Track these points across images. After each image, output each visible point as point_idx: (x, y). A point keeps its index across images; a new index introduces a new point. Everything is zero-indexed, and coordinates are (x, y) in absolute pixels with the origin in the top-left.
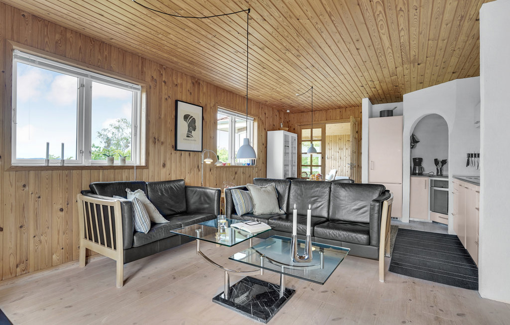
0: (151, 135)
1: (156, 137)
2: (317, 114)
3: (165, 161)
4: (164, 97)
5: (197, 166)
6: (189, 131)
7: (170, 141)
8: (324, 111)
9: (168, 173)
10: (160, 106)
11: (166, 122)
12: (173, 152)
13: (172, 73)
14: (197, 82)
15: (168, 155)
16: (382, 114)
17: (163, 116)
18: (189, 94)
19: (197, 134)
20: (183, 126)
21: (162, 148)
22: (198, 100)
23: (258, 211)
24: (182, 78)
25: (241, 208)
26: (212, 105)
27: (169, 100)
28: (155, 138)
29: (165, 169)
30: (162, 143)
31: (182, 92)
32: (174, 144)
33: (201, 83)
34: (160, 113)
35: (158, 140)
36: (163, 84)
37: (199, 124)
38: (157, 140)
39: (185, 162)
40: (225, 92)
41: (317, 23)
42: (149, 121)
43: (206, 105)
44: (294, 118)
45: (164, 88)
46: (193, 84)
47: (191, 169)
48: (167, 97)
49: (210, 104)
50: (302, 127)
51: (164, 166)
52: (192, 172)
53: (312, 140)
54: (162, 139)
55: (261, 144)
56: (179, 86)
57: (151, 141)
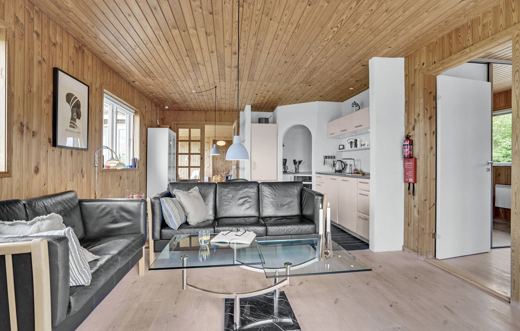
0: (15, 118)
1: (25, 123)
2: (196, 114)
3: (38, 163)
4: (37, 58)
5: (80, 170)
6: (72, 119)
7: (46, 131)
8: (203, 112)
9: (42, 183)
10: (30, 71)
11: (40, 99)
12: (51, 148)
13: (49, 23)
14: (81, 48)
15: (43, 154)
16: (260, 121)
17: (35, 89)
18: (71, 63)
19: (82, 123)
20: (64, 110)
21: (34, 141)
22: (83, 75)
23: (193, 221)
24: (62, 36)
25: (177, 219)
26: (98, 85)
27: (45, 66)
28: (21, 124)
29: (38, 176)
30: (34, 134)
31: (62, 58)
32: (51, 137)
33: (86, 51)
34: (30, 84)
35: (27, 128)
36: (35, 35)
37: (84, 110)
38: (25, 128)
39: (65, 164)
40: (111, 71)
41: (281, 29)
42: (13, 95)
43: (91, 84)
44: (169, 116)
45: (36, 43)
46: (76, 49)
47: (73, 175)
48: (40, 59)
49: (95, 84)
50: (179, 126)
51: (37, 170)
52: (75, 179)
53: (190, 141)
54: (34, 127)
55: (142, 143)
56: (58, 47)
57: (15, 128)
